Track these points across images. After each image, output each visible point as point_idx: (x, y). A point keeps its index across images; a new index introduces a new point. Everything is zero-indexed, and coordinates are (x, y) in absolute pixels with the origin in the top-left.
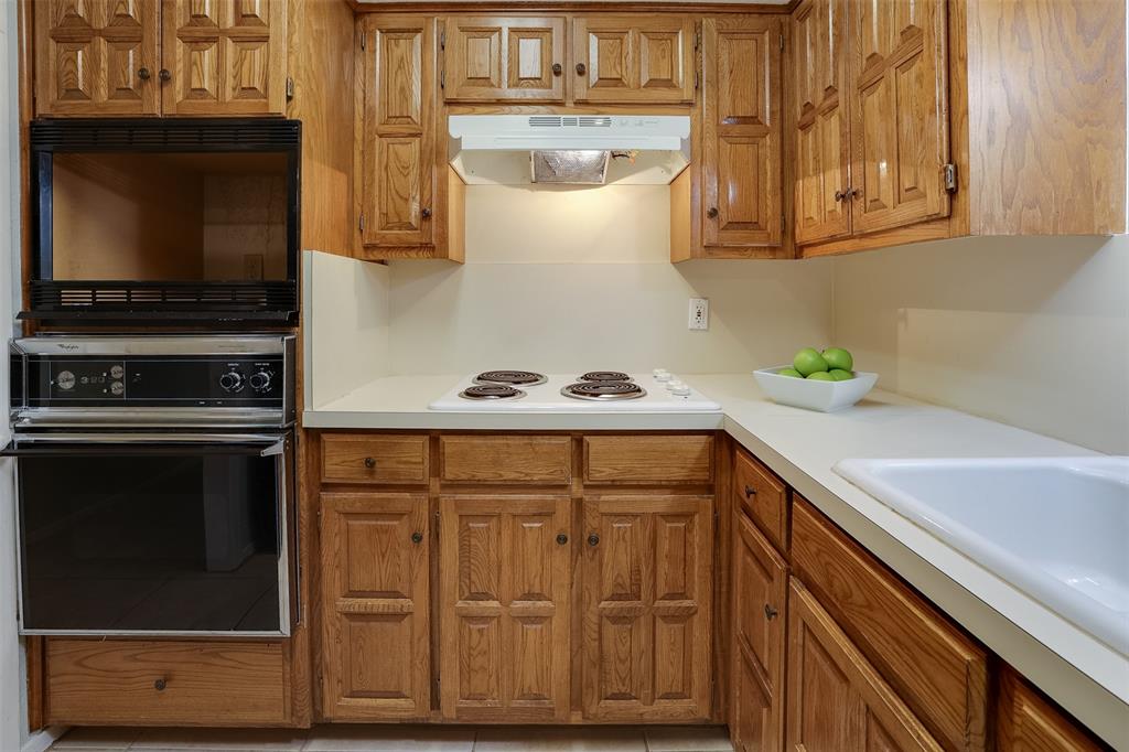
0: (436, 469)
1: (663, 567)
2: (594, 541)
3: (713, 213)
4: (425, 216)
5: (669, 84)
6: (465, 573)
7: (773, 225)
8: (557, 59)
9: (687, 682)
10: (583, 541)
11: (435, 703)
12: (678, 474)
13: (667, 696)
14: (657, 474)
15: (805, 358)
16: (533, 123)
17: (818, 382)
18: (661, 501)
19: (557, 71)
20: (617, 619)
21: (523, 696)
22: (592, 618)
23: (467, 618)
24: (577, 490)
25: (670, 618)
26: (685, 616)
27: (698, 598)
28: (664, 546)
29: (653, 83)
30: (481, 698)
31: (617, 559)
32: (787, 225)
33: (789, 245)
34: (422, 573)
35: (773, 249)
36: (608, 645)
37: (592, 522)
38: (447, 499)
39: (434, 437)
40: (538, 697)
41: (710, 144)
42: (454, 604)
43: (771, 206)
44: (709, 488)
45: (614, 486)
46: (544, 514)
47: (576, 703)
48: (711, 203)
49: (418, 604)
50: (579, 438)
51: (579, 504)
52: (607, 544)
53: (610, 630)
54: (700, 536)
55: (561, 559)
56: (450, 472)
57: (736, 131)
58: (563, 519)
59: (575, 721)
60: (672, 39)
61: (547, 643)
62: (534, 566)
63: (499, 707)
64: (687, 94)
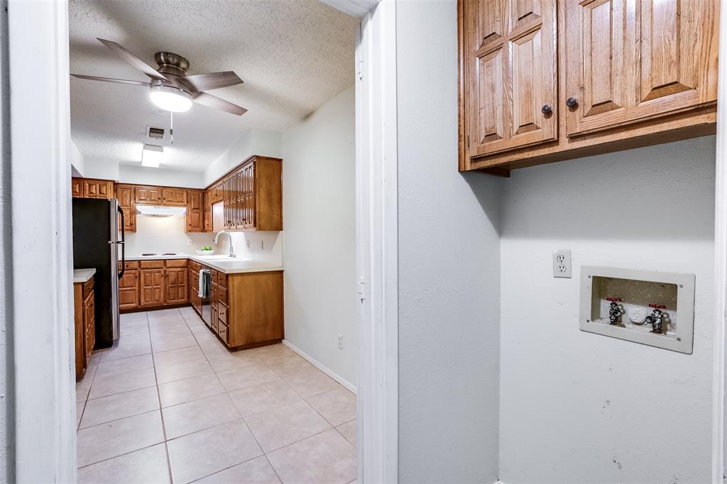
0: (140, 266)
1: (179, 279)
2: (168, 276)
3: (190, 225)
4: (131, 224)
5: (182, 202)
6: (145, 282)
7: (202, 227)
8: (160, 197)
9: (184, 296)
10: (166, 277)
11: (140, 304)
12: (182, 265)
13: (180, 299)
14: (178, 265)
15: (203, 248)
16: (154, 208)
17: (205, 251)
18: (179, 269)
19: (159, 199)
20: (172, 287)
21: (156, 301)
22: (168, 288)
23: (145, 289)
24: (165, 269)
25: (180, 286)
26: (184, 286)
27: (185, 284)
28: (179, 276)
29: (179, 202)
30: (148, 302)
31: (172, 278)
32: (204, 227)
33: (204, 230)
34: (137, 283)
35: (201, 231)
36: (171, 292)
37: (167, 273)
38: (141, 270)
39: (139, 261)
41: (190, 213)
42: (143, 287)
43: (201, 223)
44: (187, 267)
45: (171, 267)
46: (160, 272)
47: (165, 302)
48: (189, 223)
49: (137, 288)
50: (165, 260)
51: (165, 271)
52: (170, 276)
53: (171, 289)
54: (185, 274)
55: (162, 279)
56: (142, 267)
57: (195, 211)
58: (162, 273)
59: (165, 304)
60: (182, 194)
61: (160, 292)
62: (158, 280)
63: (151, 303)
64: (186, 204)
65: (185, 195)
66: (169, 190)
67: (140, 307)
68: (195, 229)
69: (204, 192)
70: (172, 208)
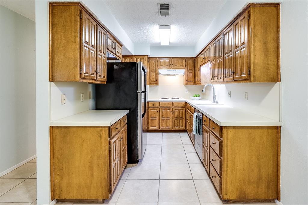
0: (159, 105)
1: (180, 114)
3: (187, 80)
4: (156, 80)
5: (182, 66)
6: (162, 115)
7: (194, 81)
8: (170, 64)
9: (183, 126)
10: (173, 112)
11: (159, 128)
12: (182, 106)
13: (181, 127)
14: (180, 106)
15: (195, 95)
16: (168, 70)
17: (196, 97)
18: (180, 108)
19: (170, 65)
20: (176, 119)
21: (168, 127)
22: (174, 119)
23: (162, 119)
24: (172, 107)
25: (181, 119)
26: (183, 119)
27: (184, 118)
28: (181, 113)
29: (180, 66)
30: (164, 127)
31: (176, 114)
32: (195, 81)
33: (195, 83)
34: (158, 115)
35: (194, 84)
36: (175, 122)
37: (174, 110)
38: (160, 108)
39: (159, 102)
40: (169, 127)
41: (187, 73)
42: (161, 118)
43: (193, 79)
44: (185, 107)
45: (176, 107)
47: (172, 128)
48: (187, 79)
49: (158, 118)
50: (173, 102)
51: (173, 109)
52: (175, 112)
53: (176, 120)
54: (184, 112)
55: (171, 114)
56: (161, 106)
57: (190, 71)
58: (171, 110)
59: (172, 130)
60: (182, 61)
61: (170, 122)
62: (169, 114)
63: (165, 128)
64: (184, 67)
65: (184, 61)
66: (175, 59)
67: (159, 129)
68: (189, 83)
69: (195, 59)
70: (177, 70)
